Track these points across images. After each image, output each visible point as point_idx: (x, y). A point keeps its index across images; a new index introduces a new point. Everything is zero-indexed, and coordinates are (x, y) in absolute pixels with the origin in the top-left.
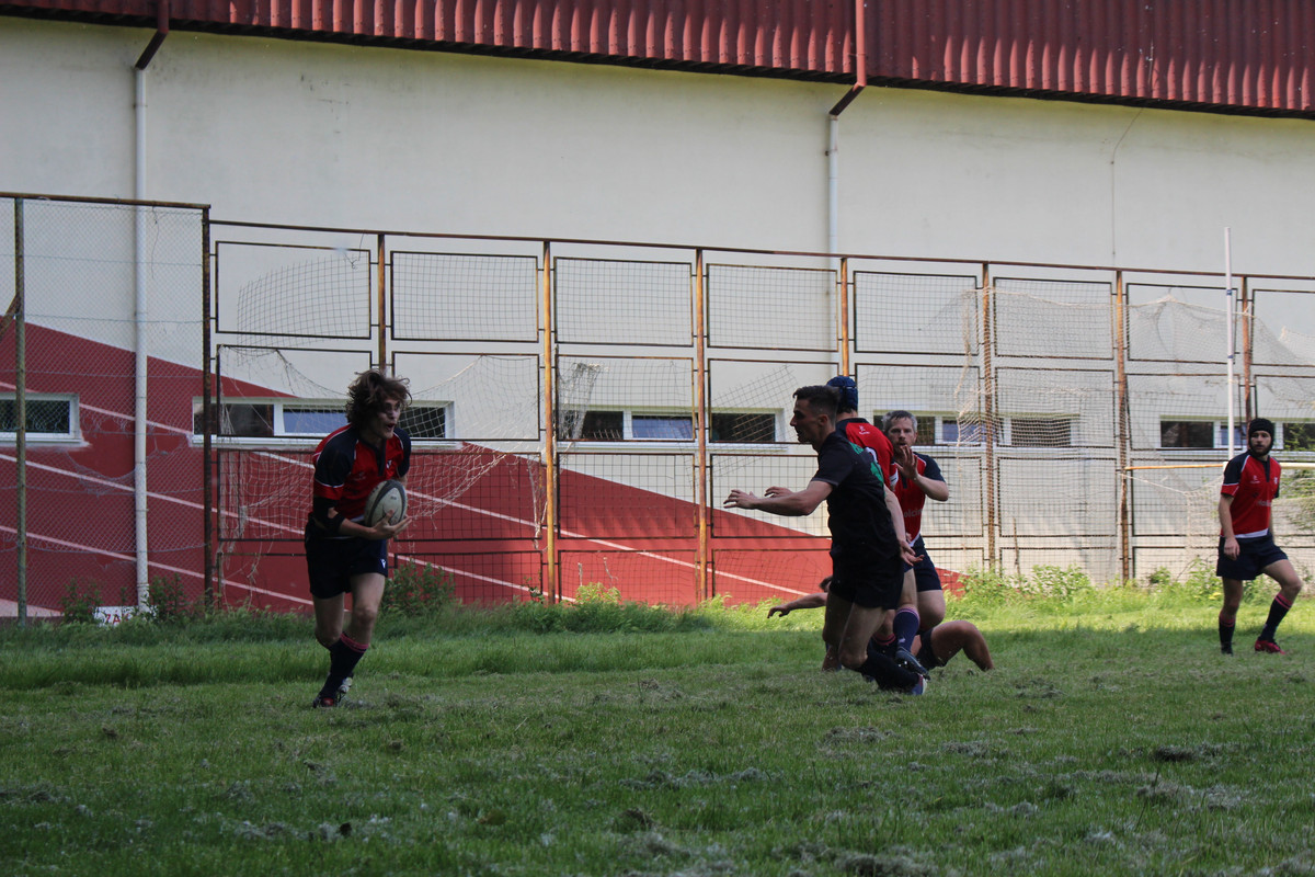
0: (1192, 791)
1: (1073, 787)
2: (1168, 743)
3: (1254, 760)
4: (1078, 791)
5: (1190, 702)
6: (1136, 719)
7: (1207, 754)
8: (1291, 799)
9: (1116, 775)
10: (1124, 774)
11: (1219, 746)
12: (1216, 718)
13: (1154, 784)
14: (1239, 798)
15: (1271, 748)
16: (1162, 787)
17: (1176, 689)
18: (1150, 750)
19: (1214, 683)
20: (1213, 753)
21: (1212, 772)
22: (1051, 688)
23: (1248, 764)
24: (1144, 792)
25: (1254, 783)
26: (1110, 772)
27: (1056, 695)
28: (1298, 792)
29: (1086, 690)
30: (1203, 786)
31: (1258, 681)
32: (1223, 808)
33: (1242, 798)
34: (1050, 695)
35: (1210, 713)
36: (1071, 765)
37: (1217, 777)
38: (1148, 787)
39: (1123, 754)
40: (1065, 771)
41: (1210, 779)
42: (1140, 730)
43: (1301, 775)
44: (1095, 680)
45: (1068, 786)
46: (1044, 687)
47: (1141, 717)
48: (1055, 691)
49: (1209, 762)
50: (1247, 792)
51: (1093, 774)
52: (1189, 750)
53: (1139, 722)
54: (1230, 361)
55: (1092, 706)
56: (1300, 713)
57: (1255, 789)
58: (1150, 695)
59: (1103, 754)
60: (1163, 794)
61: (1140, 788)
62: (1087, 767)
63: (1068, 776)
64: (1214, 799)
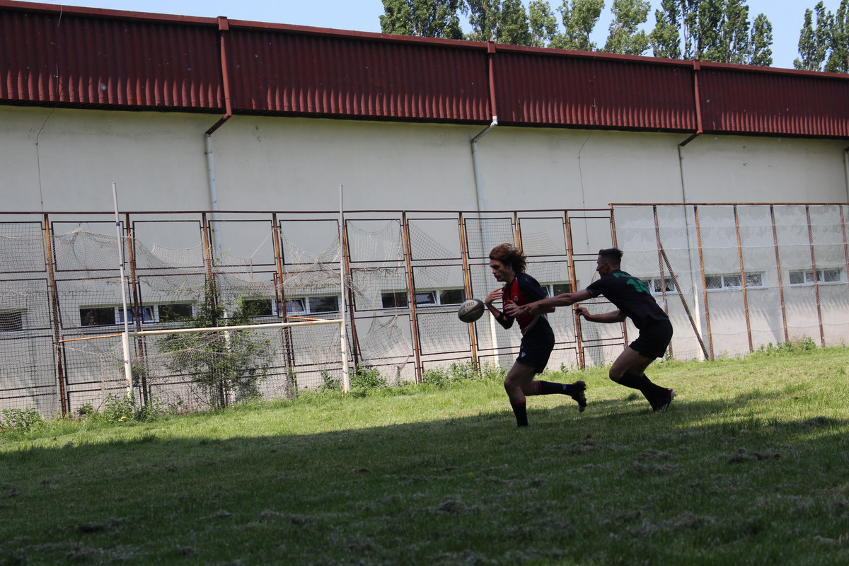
0: (102, 552)
1: (25, 558)
2: (88, 521)
3: (143, 526)
4: (28, 560)
5: (104, 491)
6: (69, 506)
7: (113, 525)
8: (165, 549)
9: (54, 546)
10: (59, 545)
11: (121, 519)
12: (121, 500)
13: (77, 549)
14: (132, 553)
15: (154, 517)
16: (83, 551)
17: (96, 483)
18: (77, 527)
19: (120, 477)
20: (117, 524)
21: (116, 537)
22: (14, 491)
23: (139, 530)
24: (71, 555)
25: (143, 542)
26: (50, 544)
27: (18, 495)
28: (169, 546)
29: (38, 490)
30: (110, 547)
31: (148, 474)
32: (121, 561)
33: (135, 552)
34: (14, 496)
35: (117, 497)
36: (25, 542)
37: (119, 541)
38: (74, 552)
39: (59, 531)
40: (21, 547)
41: (115, 543)
42: (72, 513)
43: (172, 533)
44: (44, 483)
45: (21, 557)
46: (10, 490)
47: (72, 504)
48: (17, 492)
49: (115, 530)
50: (138, 548)
51: (38, 547)
52: (102, 524)
53: (71, 508)
54: (121, 268)
55: (41, 500)
56: (174, 492)
57: (143, 546)
58: (79, 489)
59: (46, 532)
60: (83, 555)
61: (68, 553)
62: (36, 542)
63: (22, 550)
64: (115, 555)
